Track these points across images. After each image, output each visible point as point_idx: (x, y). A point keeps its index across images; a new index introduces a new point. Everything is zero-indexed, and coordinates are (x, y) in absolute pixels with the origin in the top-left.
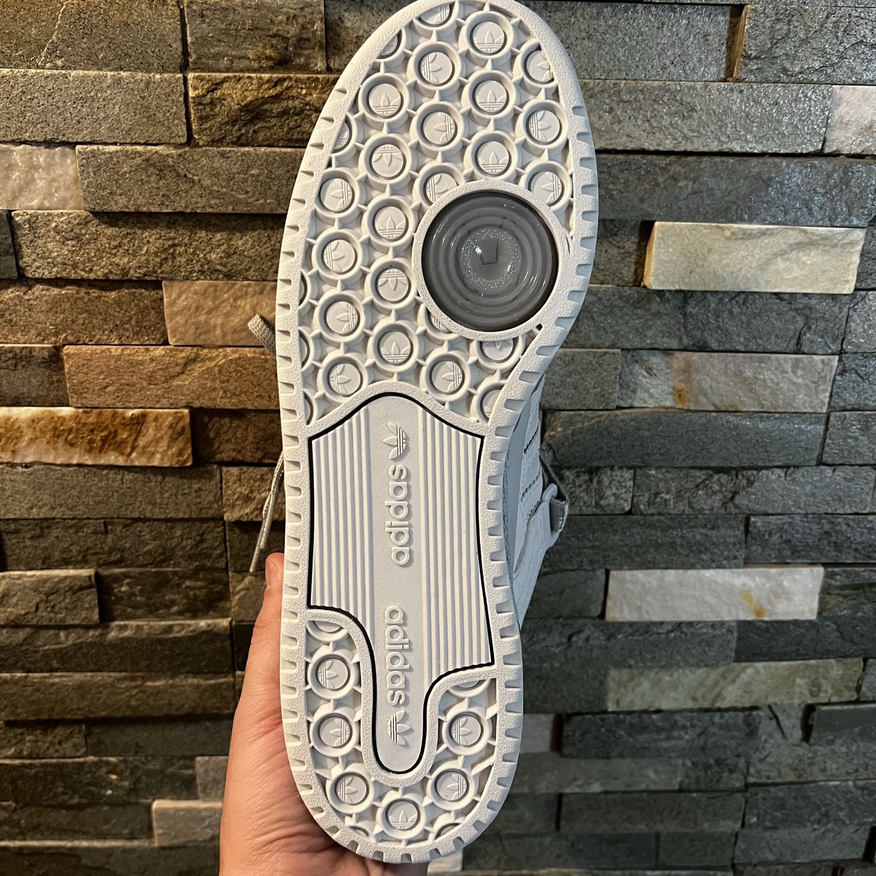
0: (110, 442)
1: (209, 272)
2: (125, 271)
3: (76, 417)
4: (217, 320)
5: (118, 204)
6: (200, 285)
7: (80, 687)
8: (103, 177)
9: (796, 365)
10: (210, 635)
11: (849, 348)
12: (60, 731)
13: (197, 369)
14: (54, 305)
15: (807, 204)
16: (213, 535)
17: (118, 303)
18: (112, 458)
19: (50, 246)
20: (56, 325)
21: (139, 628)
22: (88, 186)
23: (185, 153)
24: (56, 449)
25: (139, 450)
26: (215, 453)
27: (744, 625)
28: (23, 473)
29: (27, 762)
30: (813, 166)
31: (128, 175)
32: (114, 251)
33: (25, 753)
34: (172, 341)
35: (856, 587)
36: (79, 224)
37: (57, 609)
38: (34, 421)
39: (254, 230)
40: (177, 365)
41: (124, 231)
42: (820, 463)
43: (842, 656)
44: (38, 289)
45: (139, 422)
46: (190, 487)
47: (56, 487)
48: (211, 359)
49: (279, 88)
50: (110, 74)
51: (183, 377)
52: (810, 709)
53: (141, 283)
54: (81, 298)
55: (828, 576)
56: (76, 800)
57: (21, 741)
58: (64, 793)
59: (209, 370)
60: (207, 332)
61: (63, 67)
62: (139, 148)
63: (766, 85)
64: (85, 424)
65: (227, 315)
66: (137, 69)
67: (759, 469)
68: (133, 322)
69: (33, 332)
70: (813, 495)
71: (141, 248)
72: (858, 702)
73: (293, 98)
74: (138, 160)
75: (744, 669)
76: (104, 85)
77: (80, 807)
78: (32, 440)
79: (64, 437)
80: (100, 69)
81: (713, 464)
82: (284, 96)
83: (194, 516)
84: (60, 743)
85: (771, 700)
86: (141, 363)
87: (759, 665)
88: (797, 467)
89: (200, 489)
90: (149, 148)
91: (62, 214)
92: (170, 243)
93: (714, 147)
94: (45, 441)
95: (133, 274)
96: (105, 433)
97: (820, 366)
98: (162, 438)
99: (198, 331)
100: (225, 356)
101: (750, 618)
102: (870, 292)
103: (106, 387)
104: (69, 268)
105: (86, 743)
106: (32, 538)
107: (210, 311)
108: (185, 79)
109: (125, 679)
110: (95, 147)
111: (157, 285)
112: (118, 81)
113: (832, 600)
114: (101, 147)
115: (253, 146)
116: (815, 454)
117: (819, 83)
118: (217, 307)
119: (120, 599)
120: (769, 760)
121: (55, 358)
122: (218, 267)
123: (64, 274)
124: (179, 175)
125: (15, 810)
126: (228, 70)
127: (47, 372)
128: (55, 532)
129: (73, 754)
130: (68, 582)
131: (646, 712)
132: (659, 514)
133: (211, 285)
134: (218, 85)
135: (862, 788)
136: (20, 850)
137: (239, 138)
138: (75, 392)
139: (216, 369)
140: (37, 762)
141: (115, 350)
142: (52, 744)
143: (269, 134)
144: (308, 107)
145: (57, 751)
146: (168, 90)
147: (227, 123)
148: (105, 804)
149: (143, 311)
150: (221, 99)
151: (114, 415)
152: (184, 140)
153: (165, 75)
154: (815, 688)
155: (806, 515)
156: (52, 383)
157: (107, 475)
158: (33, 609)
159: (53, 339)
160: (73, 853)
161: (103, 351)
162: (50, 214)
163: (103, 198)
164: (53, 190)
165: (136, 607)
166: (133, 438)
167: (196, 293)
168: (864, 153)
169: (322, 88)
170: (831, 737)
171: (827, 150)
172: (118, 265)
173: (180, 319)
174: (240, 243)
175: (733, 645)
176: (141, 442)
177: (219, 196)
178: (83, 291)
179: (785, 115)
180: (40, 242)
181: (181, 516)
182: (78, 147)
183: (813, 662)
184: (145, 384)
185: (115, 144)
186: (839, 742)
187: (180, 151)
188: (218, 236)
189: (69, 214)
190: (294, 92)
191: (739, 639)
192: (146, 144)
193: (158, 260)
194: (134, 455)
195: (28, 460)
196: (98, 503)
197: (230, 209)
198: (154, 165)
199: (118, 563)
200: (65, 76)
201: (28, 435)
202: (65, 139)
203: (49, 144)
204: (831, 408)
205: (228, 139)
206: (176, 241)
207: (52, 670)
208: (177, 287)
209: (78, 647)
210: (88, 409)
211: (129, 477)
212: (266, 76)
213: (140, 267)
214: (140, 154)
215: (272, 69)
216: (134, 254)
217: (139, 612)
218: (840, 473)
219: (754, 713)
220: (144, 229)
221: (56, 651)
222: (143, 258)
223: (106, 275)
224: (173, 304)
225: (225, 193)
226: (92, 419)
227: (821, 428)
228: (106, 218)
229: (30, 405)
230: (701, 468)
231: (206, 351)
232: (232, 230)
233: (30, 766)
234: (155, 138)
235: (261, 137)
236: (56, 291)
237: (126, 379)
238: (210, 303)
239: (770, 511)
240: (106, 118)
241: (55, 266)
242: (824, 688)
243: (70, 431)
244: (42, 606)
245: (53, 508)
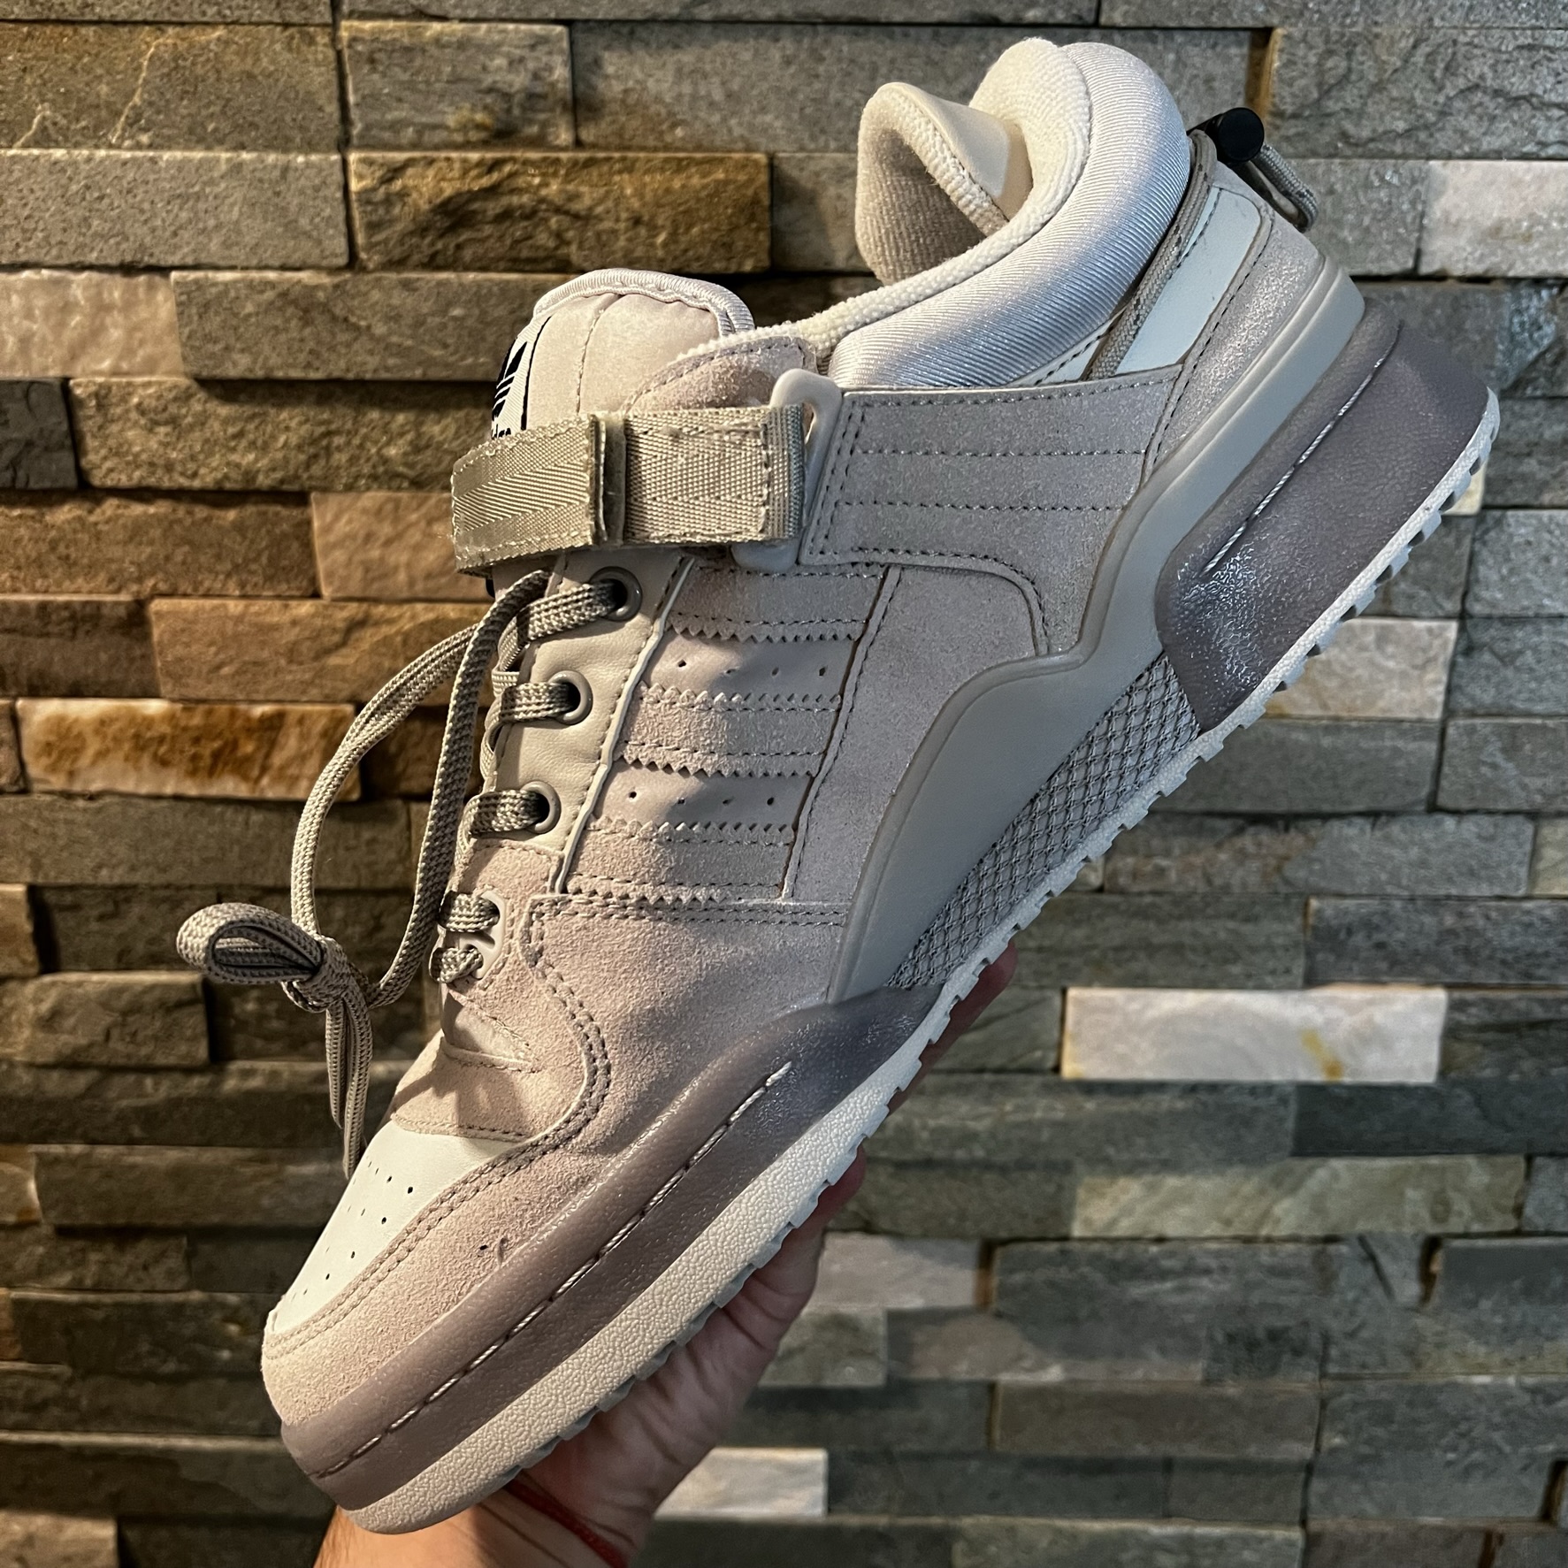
0: (224, 760)
1: (385, 477)
2: (250, 475)
3: (171, 718)
4: (399, 556)
5: (238, 366)
6: (372, 498)
7: (178, 1174)
8: (214, 323)
9: (1383, 638)
11: (1477, 608)
12: (145, 1248)
13: (368, 638)
14: (136, 532)
17: (239, 527)
18: (230, 786)
19: (130, 434)
20: (139, 565)
21: (274, 1074)
22: (189, 337)
23: (346, 282)
24: (138, 769)
25: (272, 772)
26: (397, 779)
27: (1308, 1091)
28: (85, 810)
29: (91, 1297)
30: (1399, 297)
31: (253, 320)
32: (233, 444)
33: (88, 1282)
34: (326, 591)
35: (1504, 1028)
36: (175, 399)
37: (140, 1037)
38: (103, 723)
39: (459, 407)
40: (334, 630)
41: (248, 410)
42: (1433, 808)
43: (1487, 1150)
44: (110, 506)
45: (272, 726)
46: (357, 836)
47: (139, 834)
48: (390, 622)
49: (495, 176)
50: (225, 155)
51: (344, 651)
52: (1432, 1245)
53: (276, 495)
54: (179, 521)
55: (1455, 1006)
56: (170, 1367)
57: (82, 1263)
58: (152, 1354)
59: (386, 641)
60: (385, 576)
61: (150, 146)
62: (271, 275)
63: (1312, 161)
64: (185, 729)
65: (417, 548)
66: (268, 147)
67: (1326, 817)
68: (264, 560)
69: (102, 577)
70: (1423, 864)
71: (274, 437)
72: (1517, 1233)
73: (519, 191)
74: (269, 295)
75: (1311, 1170)
76: (216, 174)
77: (177, 1379)
78: (101, 755)
79: (152, 749)
80: (209, 148)
81: (1245, 807)
82: (505, 187)
83: (364, 884)
84: (145, 1268)
85: (1362, 1226)
86: (275, 627)
87: (1338, 1164)
88: (1393, 814)
89: (373, 841)
90: (289, 275)
91: (149, 384)
92: (322, 429)
94: (121, 755)
95: (263, 481)
96: (217, 745)
97: (1426, 637)
98: (311, 752)
99: (370, 575)
100: (413, 617)
101: (1319, 1077)
102: (1510, 513)
103: (219, 667)
104: (160, 472)
105: (189, 1267)
106: (101, 918)
107: (388, 543)
108: (345, 163)
109: (251, 1160)
110: (199, 274)
111: (300, 499)
112: (237, 168)
113: (1463, 1051)
114: (211, 274)
115: (455, 270)
116: (1424, 792)
117: (1405, 156)
118: (399, 536)
119: (243, 1025)
120: (1365, 1334)
121: (136, 620)
122: (401, 469)
123: (152, 481)
124: (334, 318)
125: (70, 1382)
126: (414, 146)
127: (125, 642)
128: (136, 910)
129: (167, 1286)
130: (157, 993)
131: (1135, 1239)
132: (1155, 893)
133: (388, 500)
134: (396, 171)
135: (1534, 1391)
136: (78, 1452)
137: (433, 256)
138: (169, 674)
139: (399, 639)
140: (107, 1298)
141: (234, 607)
142: (131, 1268)
143: (481, 251)
144: (544, 207)
145: (140, 1281)
146: (317, 181)
147: (412, 233)
148: (221, 1374)
149: (278, 543)
150: (403, 194)
151: (233, 714)
152: (342, 261)
153: (314, 157)
154: (1441, 1207)
155: (1412, 899)
156: (132, 660)
157: (222, 814)
158: (100, 1038)
159: (135, 588)
160: (166, 1459)
161: (214, 608)
162: (129, 384)
163: (212, 356)
164: (136, 343)
165: (270, 1037)
166: (264, 751)
167: (365, 511)
168: (1490, 274)
169: (567, 174)
170: (1471, 1296)
171: (1425, 269)
172: (238, 466)
173: (339, 556)
174: (436, 429)
175: (1290, 1125)
176: (278, 759)
177: (402, 352)
178: (181, 511)
179: (1346, 211)
180: (115, 428)
181: (343, 884)
182: (174, 275)
183: (1434, 1161)
184: (283, 662)
185: (232, 268)
186: (1485, 1304)
187: (337, 279)
188: (401, 418)
189: (160, 383)
190: (520, 182)
191: (1302, 1116)
192: (284, 268)
193: (302, 457)
194: (265, 781)
195: (96, 786)
196: (206, 861)
197: (418, 373)
198: (294, 302)
200: (153, 161)
201: (93, 746)
202: (153, 261)
203: (128, 269)
204: (1449, 712)
205: (416, 258)
206: (333, 427)
207: (132, 1142)
208: (333, 502)
209: (174, 1103)
210: (190, 703)
211: (257, 817)
212: (474, 156)
213: (274, 469)
214: (272, 285)
215: (485, 144)
216: (265, 448)
217: (276, 1047)
218: (1470, 827)
219: (1332, 1248)
220: (281, 406)
221: (138, 1111)
222: (279, 455)
223: (218, 482)
224: (327, 529)
225: (409, 348)
226: (197, 720)
227: (1431, 747)
228: (218, 390)
229: (97, 695)
230: (1224, 815)
231: (381, 608)
232: (424, 408)
233: (95, 1306)
234: (296, 258)
235: (468, 254)
236: (138, 509)
237: (253, 653)
238: (386, 530)
239: (1348, 890)
240: (218, 227)
241: (138, 467)
242: (1456, 1208)
243: (161, 740)
244: (115, 1033)
245: (133, 869)
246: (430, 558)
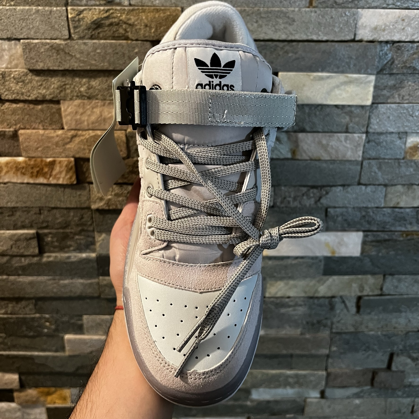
0: (40, 173)
1: (80, 96)
2: (44, 96)
3: (25, 162)
4: (85, 118)
5: (40, 66)
6: (77, 102)
7: (31, 283)
8: (33, 54)
9: (346, 139)
10: (87, 260)
11: (371, 130)
12: (24, 303)
13: (77, 140)
14: (14, 112)
15: (348, 64)
16: (87, 216)
17: (42, 110)
18: (42, 180)
19: (12, 85)
20: (15, 121)
21: (56, 257)
22: (26, 58)
23: (68, 43)
24: (17, 176)
25: (53, 176)
26: (86, 178)
27: (327, 258)
28: (3, 187)
29: (10, 316)
30: (350, 46)
31: (44, 53)
32: (39, 87)
33: (9, 312)
34: (66, 127)
35: (378, 241)
36: (23, 75)
37: (20, 247)
38: (7, 164)
39: (100, 77)
40: (68, 138)
41: (43, 78)
42: (359, 184)
43: (373, 274)
44: (7, 105)
45: (53, 163)
46: (76, 193)
47: (18, 193)
48: (83, 136)
49: (108, 14)
50: (34, 8)
51: (71, 144)
52: (359, 298)
53: (51, 101)
54: (26, 109)
55: (365, 236)
56: (31, 334)
57: (7, 307)
58: (26, 330)
59: (82, 141)
60: (80, 123)
61: (14, 5)
62: (48, 41)
63: (327, 9)
64: (29, 165)
65: (89, 116)
66: (46, 5)
67: (331, 186)
68: (49, 119)
69: (5, 124)
70: (357, 198)
71: (50, 86)
72: (381, 295)
73: (114, 18)
74: (47, 47)
75: (328, 279)
76: (32, 13)
77: (33, 337)
78: (7, 172)
79: (21, 170)
80: (30, 6)
81: (310, 184)
82: (111, 17)
83: (78, 206)
84: (24, 308)
85: (341, 293)
86: (53, 137)
87: (335, 277)
88: (349, 185)
89: (80, 195)
90: (53, 41)
91: (16, 71)
92: (63, 83)
93: (304, 37)
94: (12, 172)
95: (48, 98)
96: (38, 169)
97: (357, 139)
98: (63, 171)
99: (77, 123)
100: (89, 134)
101: (329, 254)
102: (379, 105)
103: (37, 148)
104: (20, 95)
105: (35, 308)
106: (9, 216)
107: (82, 114)
108: (67, 10)
109: (50, 280)
110: (29, 41)
111: (58, 102)
112: (38, 11)
113: (367, 248)
114: (32, 41)
115: (98, 40)
116: (357, 180)
117: (351, 8)
118: (85, 112)
119: (47, 244)
120: (342, 321)
121: (15, 136)
122: (85, 94)
123: (18, 98)
124: (65, 53)
125: (5, 338)
126: (86, 5)
127: (13, 142)
128: (18, 214)
129: (30, 313)
130: (24, 236)
131: (282, 297)
132: (286, 207)
133: (81, 102)
134: (81, 12)
135: (385, 335)
136: (8, 357)
137: (92, 36)
138: (25, 150)
139: (85, 140)
140: (14, 316)
141: (41, 132)
142: (20, 308)
143: (105, 34)
144: (121, 22)
145: (22, 311)
146: (60, 15)
147: (86, 29)
148: (44, 336)
149: (52, 114)
150: (83, 18)
151: (42, 161)
152: (67, 37)
153: (58, 8)
154: (362, 288)
155: (354, 208)
156: (14, 147)
157: (40, 188)
158: (10, 248)
159: (14, 127)
160: (31, 358)
161: (36, 132)
162: (11, 71)
163: (33, 63)
164: (12, 60)
165: (55, 247)
166: (50, 171)
167: (75, 106)
168: (374, 40)
169: (127, 13)
170: (369, 311)
171: (357, 39)
172: (41, 94)
173: (69, 118)
174: (94, 83)
175: (322, 267)
176: (54, 173)
177: (84, 62)
178: (26, 106)
179: (336, 23)
180: (7, 83)
181: (72, 206)
182: (22, 41)
183: (360, 276)
184: (55, 147)
185: (37, 39)
186: (373, 313)
187: (66, 42)
188: (84, 80)
189: (19, 71)
190: (115, 15)
191: (325, 265)
192: (51, 39)
193: (58, 91)
194: (51, 179)
195: (6, 181)
196: (36, 200)
197: (88, 68)
198: (55, 49)
199: (46, 227)
200: (15, 9)
201: (5, 170)
202: (16, 37)
203: (9, 39)
204: (364, 158)
205: (87, 37)
206: (66, 82)
207: (19, 275)
208: (67, 103)
209: (30, 265)
210: (30, 158)
211: (49, 189)
212: (102, 8)
213: (51, 94)
214: (48, 44)
215: (105, 5)
216: (48, 89)
217: (56, 250)
218: (369, 189)
219: (333, 300)
220: (52, 77)
221: (21, 267)
222: (52, 91)
223: (36, 98)
224: (65, 111)
225: (86, 61)
226: (32, 162)
227: (359, 168)
228: (35, 73)
229: (6, 156)
230: (304, 186)
231: (80, 132)
232: (91, 77)
233: (11, 318)
234: (54, 36)
235: (101, 35)
236: (14, 105)
237: (47, 144)
238: (81, 110)
239: (337, 206)
240: (33, 27)
241: (14, 94)
242: (365, 288)
243: (23, 168)
244: (14, 246)
245: (17, 203)
246: (93, 118)
